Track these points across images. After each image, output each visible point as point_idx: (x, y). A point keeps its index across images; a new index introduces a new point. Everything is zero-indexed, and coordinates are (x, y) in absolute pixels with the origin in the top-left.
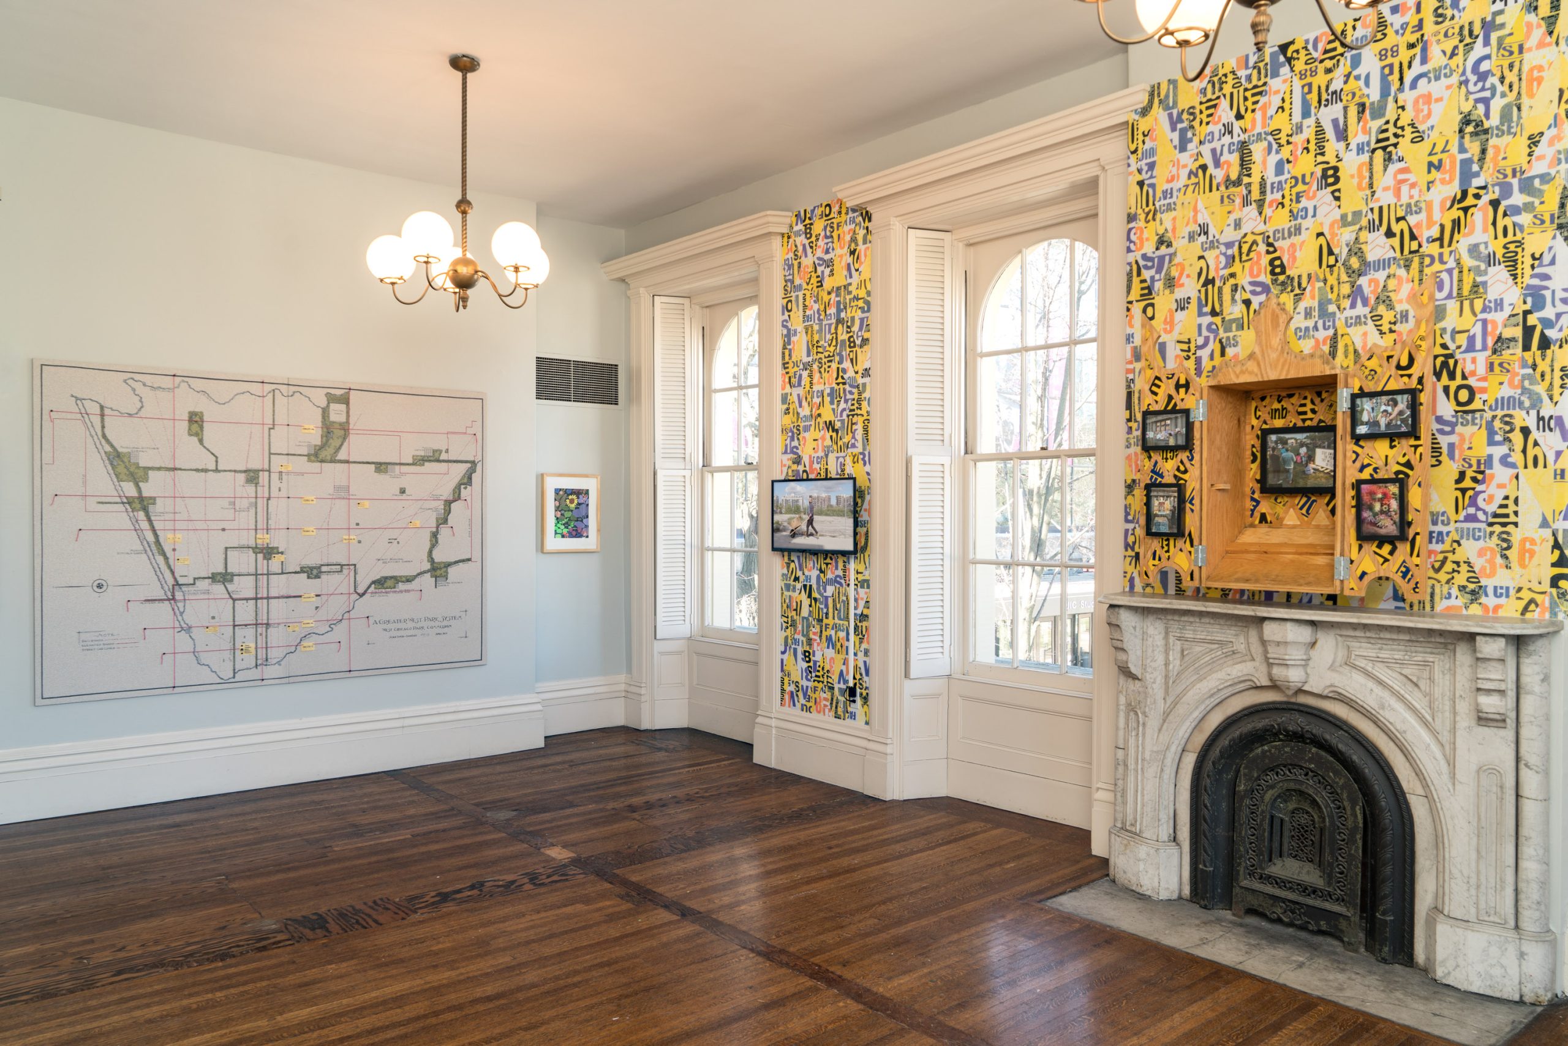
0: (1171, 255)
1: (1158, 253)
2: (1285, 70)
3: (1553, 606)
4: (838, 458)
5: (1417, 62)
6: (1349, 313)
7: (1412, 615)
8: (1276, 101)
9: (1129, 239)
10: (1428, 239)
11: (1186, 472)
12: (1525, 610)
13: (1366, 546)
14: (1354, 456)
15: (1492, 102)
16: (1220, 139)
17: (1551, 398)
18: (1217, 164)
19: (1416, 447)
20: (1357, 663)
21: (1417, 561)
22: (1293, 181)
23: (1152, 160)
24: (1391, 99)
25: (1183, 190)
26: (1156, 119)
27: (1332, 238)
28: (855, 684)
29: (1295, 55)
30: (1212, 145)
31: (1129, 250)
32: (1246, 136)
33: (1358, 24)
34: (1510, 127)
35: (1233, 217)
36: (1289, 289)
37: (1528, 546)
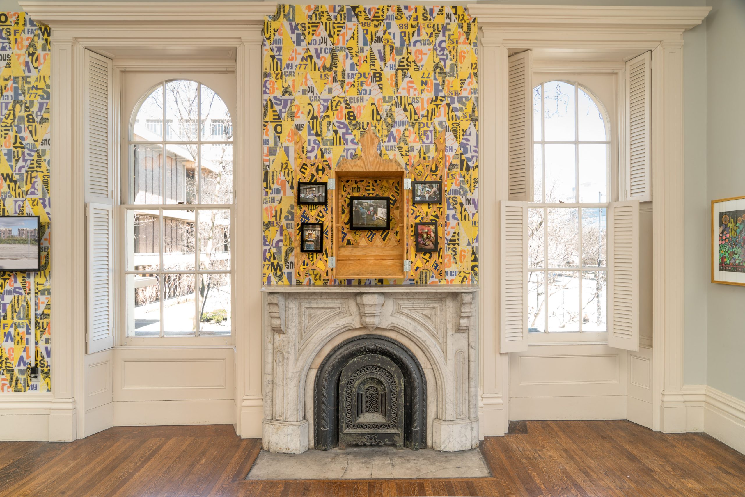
0: (291, 100)
1: (284, 97)
2: (354, 19)
3: (473, 278)
4: (16, 202)
5: (416, 34)
6: (387, 144)
7: (417, 286)
8: (350, 34)
9: (265, 86)
10: (422, 115)
11: (323, 217)
12: (462, 281)
13: (418, 255)
14: (412, 211)
15: (447, 61)
16: (320, 44)
17: (471, 191)
18: (318, 57)
19: (440, 208)
20: (403, 311)
21: (441, 261)
22: (359, 75)
23: (279, 45)
24: (405, 48)
25: (299, 66)
26: (282, 24)
27: (379, 107)
28: (36, 365)
29: (359, 13)
30: (317, 46)
31: (265, 92)
32: (334, 46)
33: (390, 8)
34: (453, 74)
35: (327, 86)
36: (358, 128)
37: (463, 253)
